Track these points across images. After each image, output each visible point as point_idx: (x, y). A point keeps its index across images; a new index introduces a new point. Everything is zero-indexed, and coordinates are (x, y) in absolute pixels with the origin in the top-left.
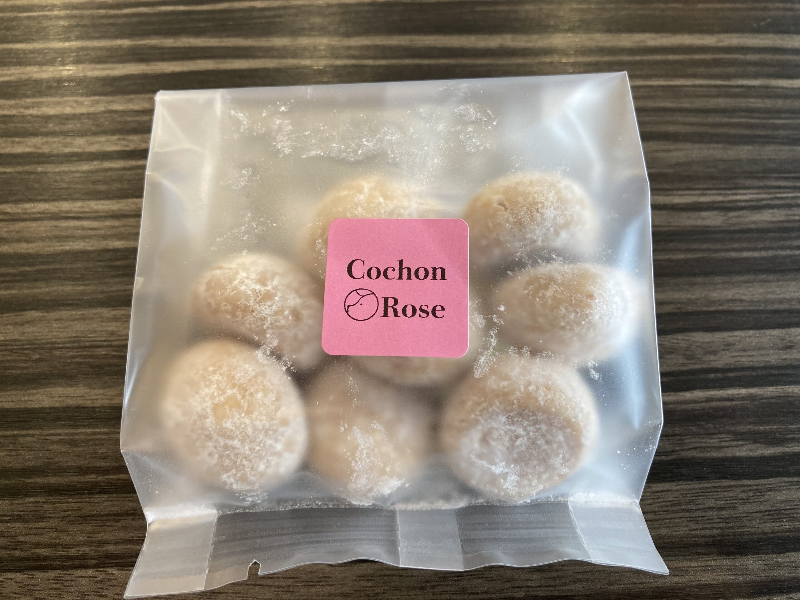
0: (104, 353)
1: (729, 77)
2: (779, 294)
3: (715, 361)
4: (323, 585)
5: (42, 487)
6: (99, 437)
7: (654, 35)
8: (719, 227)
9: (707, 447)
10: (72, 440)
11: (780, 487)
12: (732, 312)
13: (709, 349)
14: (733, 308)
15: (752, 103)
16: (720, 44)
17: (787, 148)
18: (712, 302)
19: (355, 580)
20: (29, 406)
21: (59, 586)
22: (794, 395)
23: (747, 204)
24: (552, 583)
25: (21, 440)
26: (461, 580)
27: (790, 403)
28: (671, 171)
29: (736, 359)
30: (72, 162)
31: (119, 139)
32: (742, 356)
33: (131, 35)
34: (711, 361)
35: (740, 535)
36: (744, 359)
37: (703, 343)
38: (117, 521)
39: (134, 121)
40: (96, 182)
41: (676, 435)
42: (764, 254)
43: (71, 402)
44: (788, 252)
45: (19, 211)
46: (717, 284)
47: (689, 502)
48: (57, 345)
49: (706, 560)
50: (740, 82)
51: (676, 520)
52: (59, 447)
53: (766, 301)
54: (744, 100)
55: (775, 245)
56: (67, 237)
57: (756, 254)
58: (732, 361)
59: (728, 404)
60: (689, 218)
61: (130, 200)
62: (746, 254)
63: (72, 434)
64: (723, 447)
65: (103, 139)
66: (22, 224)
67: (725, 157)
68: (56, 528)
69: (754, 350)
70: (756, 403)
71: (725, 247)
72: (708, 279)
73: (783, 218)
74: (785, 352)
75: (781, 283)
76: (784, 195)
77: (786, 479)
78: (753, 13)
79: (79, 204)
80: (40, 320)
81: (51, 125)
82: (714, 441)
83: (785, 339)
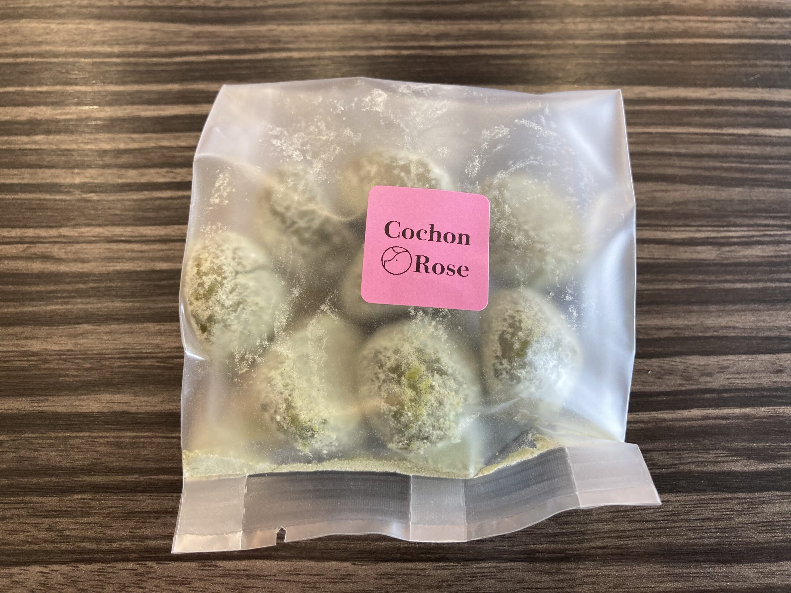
0: (148, 364)
1: (720, 126)
2: (770, 322)
3: (710, 382)
4: (346, 582)
5: (90, 484)
6: (142, 440)
7: (652, 88)
8: (713, 260)
9: (704, 461)
10: (117, 442)
11: (773, 500)
12: (727, 338)
13: (705, 372)
14: (727, 334)
15: (741, 149)
16: (712, 97)
17: (775, 190)
18: (707, 329)
19: (376, 579)
20: (80, 411)
21: (101, 578)
22: (785, 415)
23: (739, 240)
24: (560, 585)
25: (71, 441)
26: (474, 580)
27: (782, 422)
28: (669, 209)
29: (730, 381)
30: (125, 191)
31: (167, 172)
32: (735, 378)
33: (180, 81)
34: (708, 382)
35: (736, 544)
36: (737, 381)
37: (699, 365)
38: (157, 519)
39: (182, 156)
40: (146, 210)
41: (675, 450)
42: (755, 285)
43: (117, 408)
44: (777, 284)
45: (76, 234)
46: (712, 312)
47: (688, 513)
48: (107, 356)
49: (705, 568)
50: (731, 131)
51: (676, 529)
52: (104, 449)
53: (758, 329)
54: (735, 147)
55: (765, 277)
56: (118, 258)
57: (748, 286)
58: (726, 382)
59: (724, 422)
60: (686, 252)
61: (176, 227)
62: (738, 286)
63: (118, 437)
64: (719, 462)
65: (152, 171)
66: (78, 246)
67: (718, 198)
68: (101, 524)
69: (747, 373)
70: (749, 422)
71: (718, 279)
72: (703, 308)
73: (772, 254)
74: (776, 375)
75: (772, 312)
76: (772, 233)
77: (778, 493)
78: (743, 69)
79: (129, 229)
80: (92, 333)
81: (107, 158)
82: (710, 457)
83: (776, 364)
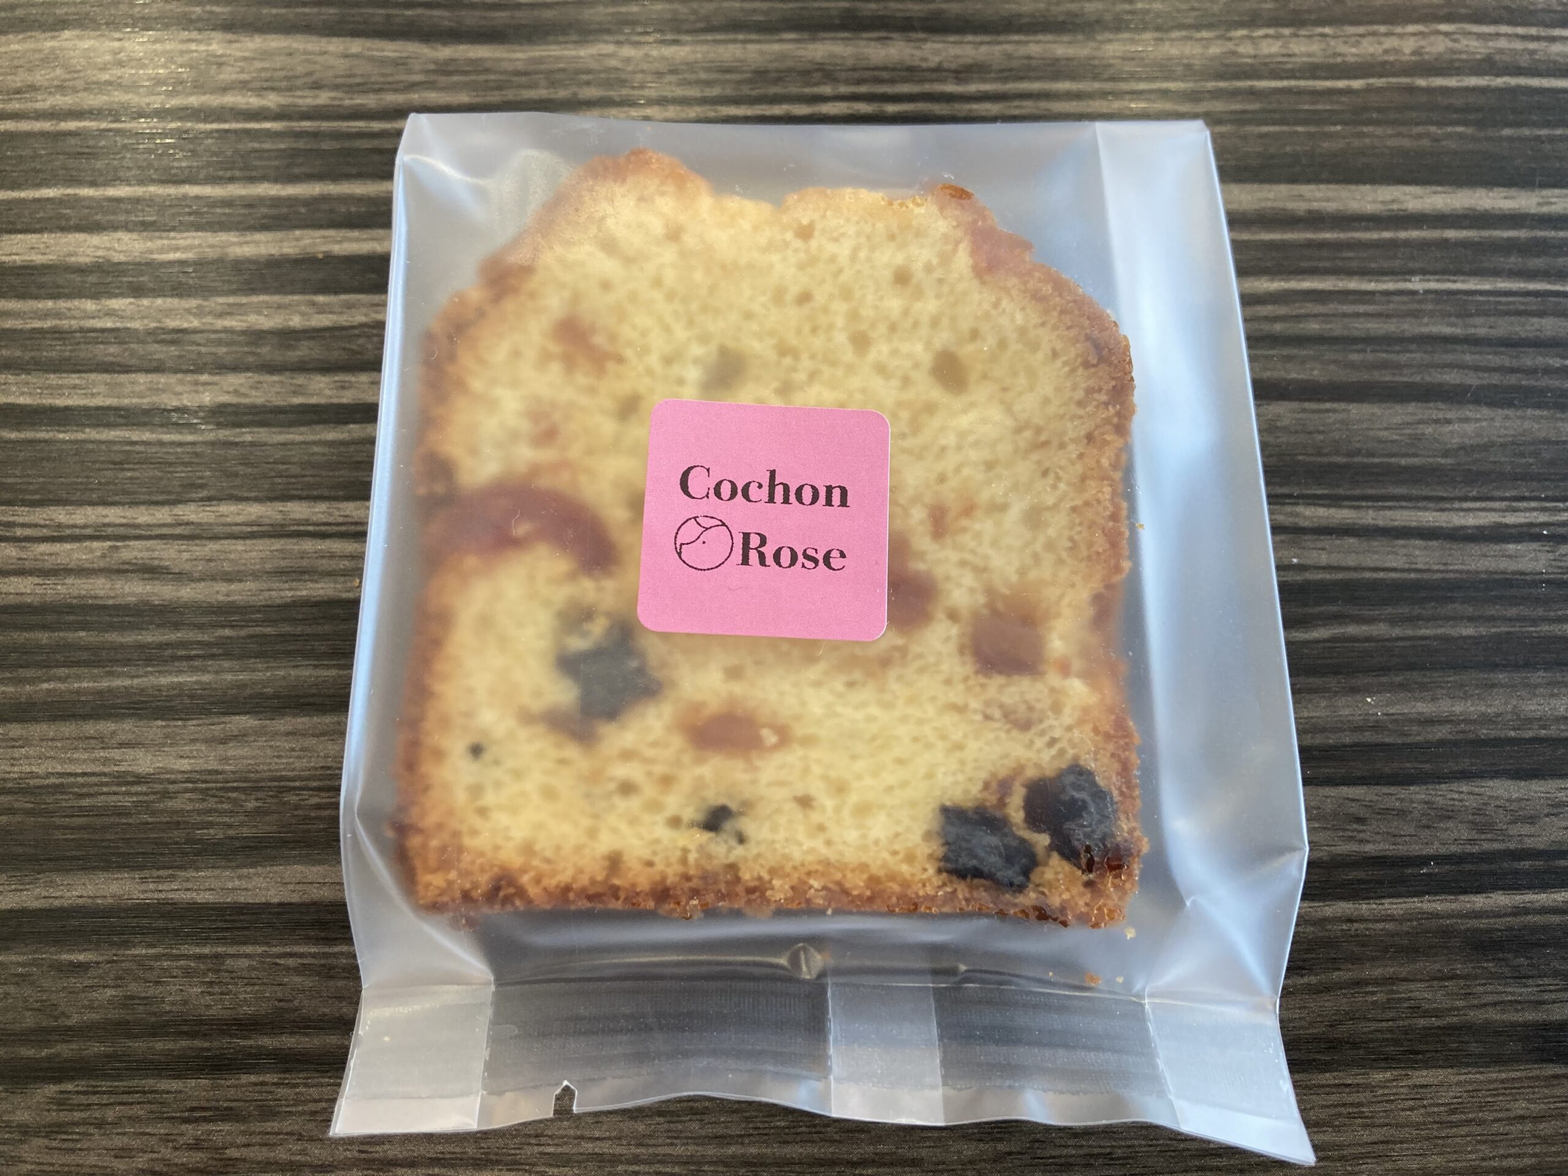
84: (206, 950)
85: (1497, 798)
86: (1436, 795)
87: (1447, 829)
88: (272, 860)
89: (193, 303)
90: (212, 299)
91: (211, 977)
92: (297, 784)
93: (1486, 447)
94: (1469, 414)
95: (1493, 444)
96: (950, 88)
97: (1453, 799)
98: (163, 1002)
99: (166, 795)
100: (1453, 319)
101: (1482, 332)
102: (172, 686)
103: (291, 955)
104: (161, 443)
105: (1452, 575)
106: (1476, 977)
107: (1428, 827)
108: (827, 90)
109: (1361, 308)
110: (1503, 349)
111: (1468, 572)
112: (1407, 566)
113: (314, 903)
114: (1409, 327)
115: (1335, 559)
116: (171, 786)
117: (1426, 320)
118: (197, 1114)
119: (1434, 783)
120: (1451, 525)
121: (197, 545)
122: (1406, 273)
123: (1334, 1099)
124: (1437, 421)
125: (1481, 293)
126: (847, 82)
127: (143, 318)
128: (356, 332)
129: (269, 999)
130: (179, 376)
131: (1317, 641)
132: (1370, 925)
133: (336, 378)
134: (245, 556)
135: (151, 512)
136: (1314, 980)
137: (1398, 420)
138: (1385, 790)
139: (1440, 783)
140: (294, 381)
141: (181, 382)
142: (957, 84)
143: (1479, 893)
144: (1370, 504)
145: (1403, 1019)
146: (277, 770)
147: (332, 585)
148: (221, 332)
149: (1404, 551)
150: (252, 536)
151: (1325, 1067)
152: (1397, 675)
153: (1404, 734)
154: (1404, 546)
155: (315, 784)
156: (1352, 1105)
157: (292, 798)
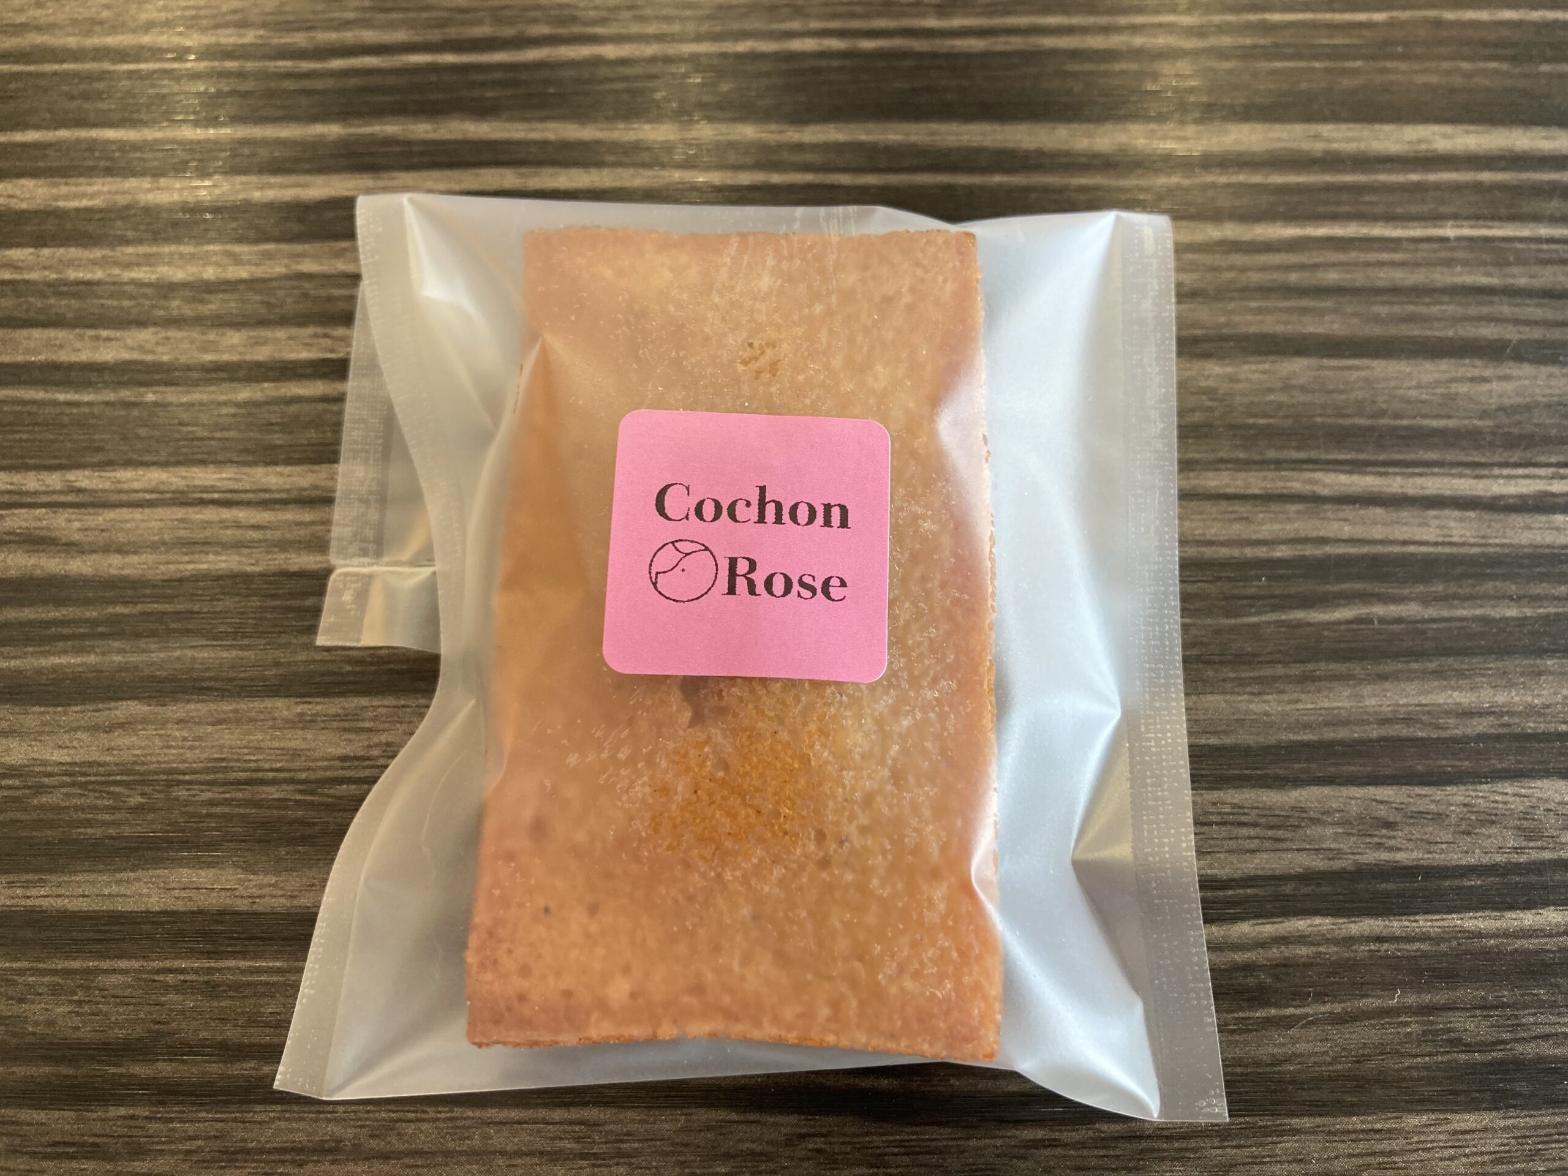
84: (76, 964)
85: (1547, 801)
86: (1477, 797)
87: (1490, 836)
88: (158, 863)
89: (97, 253)
90: (119, 249)
91: (80, 995)
92: (187, 777)
93: (1528, 408)
94: (1508, 371)
95: (1537, 404)
96: (932, 23)
97: (1496, 802)
98: (26, 1022)
99: (39, 789)
100: (1490, 269)
101: (1522, 282)
102: (54, 669)
103: (170, 971)
104: (55, 403)
105: (1491, 550)
106: (1526, 1007)
107: (1469, 833)
108: (796, 25)
109: (1385, 256)
110: (1546, 301)
111: (1511, 545)
112: (1440, 539)
113: (201, 912)
114: (1442, 277)
115: (1359, 531)
116: (46, 780)
117: (1459, 269)
118: (60, 1150)
119: (1474, 783)
120: (1489, 494)
121: (90, 514)
122: (1436, 218)
123: (1361, 1147)
124: (1472, 380)
125: (1521, 240)
126: (820, 17)
127: (45, 268)
128: (275, 284)
129: (144, 1020)
130: (77, 331)
131: (1339, 623)
132: (1402, 946)
133: (252, 334)
134: (143, 525)
135: (41, 477)
136: (1338, 1008)
137: (1429, 378)
138: (1418, 790)
139: (1481, 783)
140: (204, 338)
141: (81, 337)
142: (938, 19)
143: (1529, 909)
144: (1397, 470)
145: (1442, 1054)
146: (165, 762)
147: (237, 558)
148: (126, 284)
149: (1437, 522)
150: (151, 504)
151: (1350, 1110)
152: (1431, 661)
153: (1438, 727)
154: (1436, 517)
155: (209, 777)
156: (1382, 1153)
157: (181, 793)
